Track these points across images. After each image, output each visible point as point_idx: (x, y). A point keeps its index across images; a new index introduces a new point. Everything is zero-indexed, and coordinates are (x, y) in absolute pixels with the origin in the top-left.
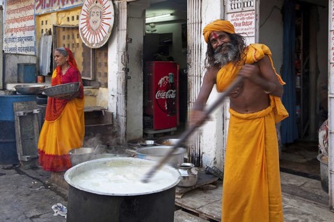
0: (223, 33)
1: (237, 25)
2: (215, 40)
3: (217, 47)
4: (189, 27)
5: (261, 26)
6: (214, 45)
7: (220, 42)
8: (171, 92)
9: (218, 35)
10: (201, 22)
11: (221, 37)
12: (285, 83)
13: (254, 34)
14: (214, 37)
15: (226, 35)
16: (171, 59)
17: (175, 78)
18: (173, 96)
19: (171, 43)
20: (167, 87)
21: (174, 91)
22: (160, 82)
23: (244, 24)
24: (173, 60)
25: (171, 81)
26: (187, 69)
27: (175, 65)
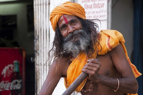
0: (74, 18)
1: (88, 7)
2: (65, 26)
3: (68, 34)
4: (36, 8)
5: (113, 7)
6: (64, 33)
7: (71, 29)
8: (17, 83)
9: (69, 20)
10: (49, 4)
11: (72, 22)
12: (141, 74)
13: (106, 18)
14: (64, 22)
15: (78, 20)
16: (16, 44)
17: (20, 66)
18: (18, 87)
19: (15, 26)
20: (12, 77)
21: (19, 81)
22: (4, 71)
23: (96, 6)
24: (18, 46)
25: (16, 69)
26: (34, 56)
27: (20, 52)
